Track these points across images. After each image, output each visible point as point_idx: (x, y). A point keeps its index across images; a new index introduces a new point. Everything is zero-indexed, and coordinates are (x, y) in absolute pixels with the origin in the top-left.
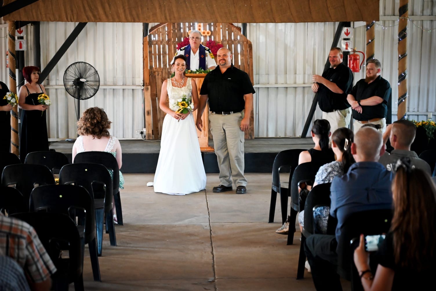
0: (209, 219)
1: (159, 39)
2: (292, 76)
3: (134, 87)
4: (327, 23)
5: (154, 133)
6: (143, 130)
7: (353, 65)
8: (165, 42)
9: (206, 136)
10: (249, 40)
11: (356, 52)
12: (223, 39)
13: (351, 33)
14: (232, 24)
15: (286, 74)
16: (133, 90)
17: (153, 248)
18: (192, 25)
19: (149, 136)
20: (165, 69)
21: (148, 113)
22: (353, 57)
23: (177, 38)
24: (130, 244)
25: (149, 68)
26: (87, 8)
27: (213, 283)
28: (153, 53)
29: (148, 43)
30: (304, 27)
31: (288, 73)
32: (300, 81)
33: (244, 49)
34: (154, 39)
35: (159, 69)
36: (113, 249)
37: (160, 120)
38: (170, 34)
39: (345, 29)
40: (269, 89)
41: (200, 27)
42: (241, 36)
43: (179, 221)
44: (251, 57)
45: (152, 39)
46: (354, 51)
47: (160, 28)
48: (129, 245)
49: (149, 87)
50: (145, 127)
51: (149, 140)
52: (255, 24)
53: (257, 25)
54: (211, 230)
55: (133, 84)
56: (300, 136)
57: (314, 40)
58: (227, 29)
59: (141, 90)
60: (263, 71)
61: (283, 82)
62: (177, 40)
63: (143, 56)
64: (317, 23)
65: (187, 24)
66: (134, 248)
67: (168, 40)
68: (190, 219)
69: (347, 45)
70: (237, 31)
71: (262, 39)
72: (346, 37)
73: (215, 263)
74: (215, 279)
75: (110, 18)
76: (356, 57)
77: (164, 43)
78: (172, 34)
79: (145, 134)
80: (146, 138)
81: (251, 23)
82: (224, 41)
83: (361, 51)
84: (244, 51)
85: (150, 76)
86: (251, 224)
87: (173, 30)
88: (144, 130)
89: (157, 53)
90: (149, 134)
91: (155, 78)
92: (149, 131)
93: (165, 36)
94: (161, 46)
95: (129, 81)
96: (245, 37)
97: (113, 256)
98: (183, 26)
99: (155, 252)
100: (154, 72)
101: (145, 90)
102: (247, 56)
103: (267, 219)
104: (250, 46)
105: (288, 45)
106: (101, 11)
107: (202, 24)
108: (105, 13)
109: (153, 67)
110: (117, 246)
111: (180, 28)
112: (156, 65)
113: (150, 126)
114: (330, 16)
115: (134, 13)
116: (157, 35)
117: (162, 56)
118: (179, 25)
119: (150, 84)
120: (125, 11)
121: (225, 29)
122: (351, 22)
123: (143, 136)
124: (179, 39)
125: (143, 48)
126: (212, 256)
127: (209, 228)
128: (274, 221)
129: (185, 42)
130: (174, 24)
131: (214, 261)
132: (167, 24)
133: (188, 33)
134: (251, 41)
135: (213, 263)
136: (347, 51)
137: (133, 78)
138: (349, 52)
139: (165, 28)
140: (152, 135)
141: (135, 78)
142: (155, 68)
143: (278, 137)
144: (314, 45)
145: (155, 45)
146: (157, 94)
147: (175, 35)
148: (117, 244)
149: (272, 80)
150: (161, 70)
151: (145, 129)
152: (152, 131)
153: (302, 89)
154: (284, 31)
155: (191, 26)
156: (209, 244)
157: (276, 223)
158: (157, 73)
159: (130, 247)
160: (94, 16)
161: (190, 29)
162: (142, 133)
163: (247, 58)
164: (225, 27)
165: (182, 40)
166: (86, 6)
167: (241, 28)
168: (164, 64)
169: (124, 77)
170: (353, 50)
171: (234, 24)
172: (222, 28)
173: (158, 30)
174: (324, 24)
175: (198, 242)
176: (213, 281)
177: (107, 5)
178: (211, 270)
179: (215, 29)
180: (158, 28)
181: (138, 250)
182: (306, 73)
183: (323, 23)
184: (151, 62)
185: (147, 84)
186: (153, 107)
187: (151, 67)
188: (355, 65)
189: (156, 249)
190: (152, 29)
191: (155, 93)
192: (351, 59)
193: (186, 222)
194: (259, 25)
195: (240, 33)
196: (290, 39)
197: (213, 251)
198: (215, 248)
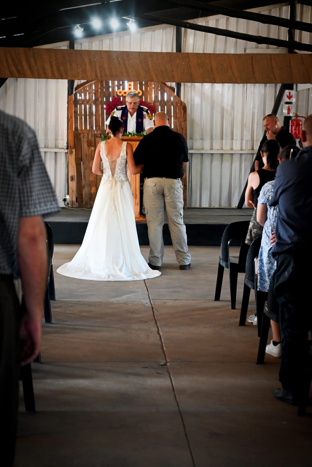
0: (149, 296)
1: (85, 98)
2: (229, 142)
3: (57, 150)
4: (268, 84)
5: (78, 201)
6: (65, 197)
7: (295, 131)
8: (92, 101)
9: (138, 205)
10: (183, 101)
11: (299, 117)
12: (155, 100)
13: (293, 96)
14: (165, 84)
15: (222, 139)
16: (56, 153)
17: (92, 326)
18: (121, 83)
19: (72, 204)
20: (92, 131)
21: (72, 179)
22: (295, 123)
23: (105, 98)
24: (67, 321)
25: (74, 130)
26: (10, 62)
27: (165, 367)
28: (78, 113)
29: (73, 103)
30: (243, 89)
31: (224, 138)
32: (237, 147)
33: (177, 111)
34: (80, 98)
35: (85, 131)
36: (50, 327)
37: (85, 186)
38: (98, 93)
39: (287, 92)
40: (204, 156)
41: (130, 86)
42: (174, 97)
43: (116, 297)
44: (185, 120)
45: (78, 98)
46: (297, 116)
47: (86, 86)
48: (65, 323)
49: (74, 150)
50: (68, 194)
51: (72, 207)
52: (189, 84)
53: (191, 85)
54: (153, 308)
55: (56, 147)
56: (236, 207)
57: (254, 103)
58: (160, 89)
59: (65, 154)
60: (197, 136)
61: (218, 147)
62: (105, 100)
63: (67, 116)
64: (257, 85)
65: (116, 83)
66: (72, 327)
67: (95, 100)
68: (128, 295)
69: (289, 110)
70: (170, 91)
71: (197, 100)
72: (288, 100)
73: (164, 345)
74: (167, 362)
75: (36, 73)
76: (298, 123)
77: (90, 102)
78: (99, 93)
79: (68, 201)
80: (69, 205)
81: (185, 83)
82: (156, 102)
83: (304, 116)
84: (178, 113)
85: (75, 138)
86: (195, 302)
87: (100, 88)
88: (68, 197)
89: (83, 113)
90: (72, 201)
91: (80, 141)
92: (72, 199)
93: (92, 94)
94: (88, 106)
95: (51, 143)
96: (179, 98)
97: (49, 335)
98: (111, 85)
99: (95, 331)
100: (80, 134)
101: (69, 153)
102: (181, 119)
103: (213, 297)
104: (185, 108)
105: (225, 108)
106: (26, 66)
107: (132, 83)
108: (30, 68)
109: (79, 128)
110: (52, 324)
111: (109, 87)
112: (81, 126)
113: (74, 192)
114: (275, 77)
115: (62, 69)
116: (83, 94)
117: (88, 117)
118: (107, 83)
119: (75, 147)
120: (52, 67)
121: (157, 89)
122: (294, 85)
123: (66, 204)
124: (108, 99)
125: (68, 108)
126: (158, 336)
127: (150, 306)
128: (220, 299)
129: (114, 102)
130: (102, 82)
131: (162, 342)
132: (94, 82)
133: (117, 92)
134: (185, 102)
135: (161, 344)
136: (288, 115)
137: (56, 140)
138: (291, 117)
139: (92, 86)
140: (75, 202)
141: (58, 140)
142: (80, 129)
143: (212, 207)
144: (254, 108)
145: (81, 105)
146: (82, 158)
147: (103, 94)
148: (53, 321)
149: (207, 145)
150: (87, 132)
151: (68, 195)
152: (76, 198)
153: (239, 156)
154: (221, 92)
155: (121, 85)
156: (153, 323)
157: (222, 301)
158: (82, 135)
159: (67, 325)
160: (18, 71)
161: (119, 88)
162: (65, 200)
163: (181, 121)
164: (157, 87)
165: (111, 100)
166: (10, 60)
167: (175, 89)
168: (91, 126)
169: (46, 139)
170: (295, 115)
171: (166, 83)
172: (154, 88)
173: (84, 88)
174: (265, 86)
175: (141, 321)
176: (165, 365)
177: (32, 60)
178: (160, 351)
179: (146, 89)
180: (85, 87)
181: (77, 329)
182: (244, 139)
183: (263, 85)
184: (76, 123)
185: (72, 147)
186: (77, 172)
187: (76, 128)
188: (297, 132)
189: (96, 328)
190: (78, 86)
191: (80, 156)
192: (293, 124)
193: (124, 298)
194: (194, 85)
195: (173, 93)
196: (227, 101)
197: (158, 330)
198: (160, 327)
